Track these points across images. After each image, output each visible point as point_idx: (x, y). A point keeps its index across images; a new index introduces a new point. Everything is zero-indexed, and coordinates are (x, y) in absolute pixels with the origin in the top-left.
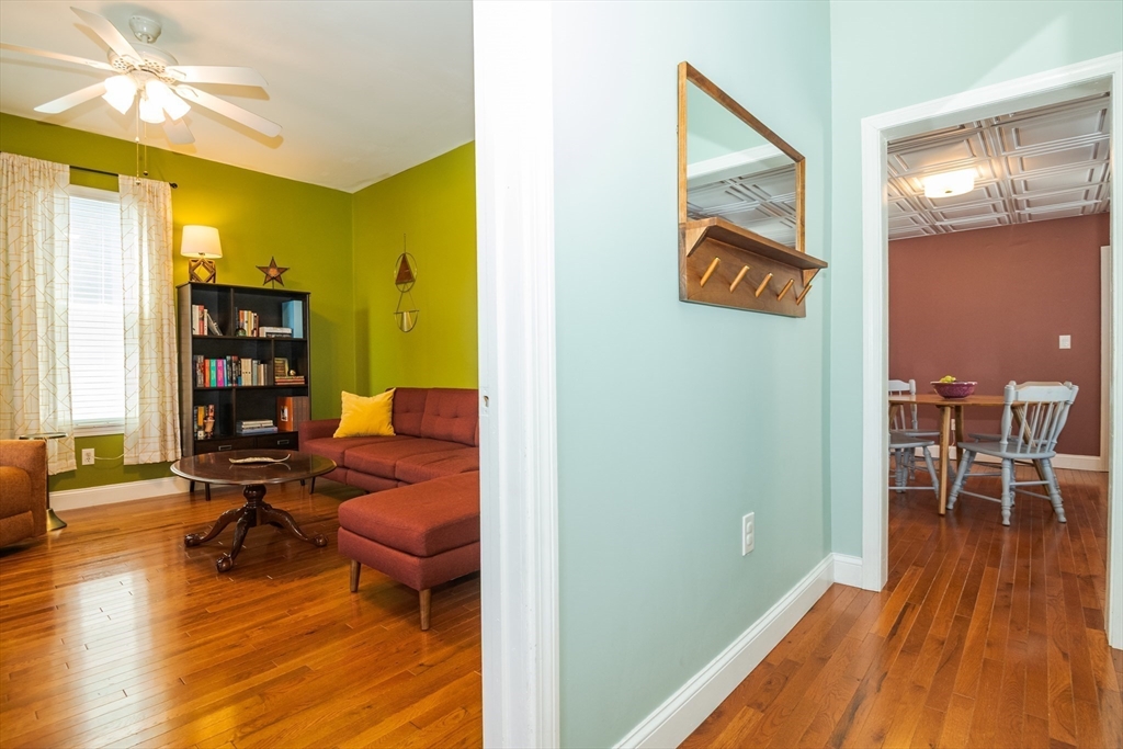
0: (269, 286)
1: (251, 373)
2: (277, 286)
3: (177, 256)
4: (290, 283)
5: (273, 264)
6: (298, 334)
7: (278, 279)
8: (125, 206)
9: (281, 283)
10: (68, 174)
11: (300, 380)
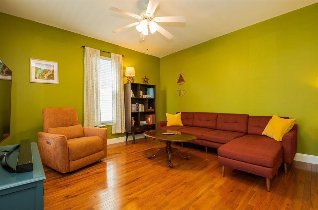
0: (145, 83)
1: (141, 108)
2: (147, 84)
3: (124, 76)
4: (150, 83)
5: (146, 78)
6: (152, 97)
7: (147, 82)
8: (112, 62)
9: (147, 83)
10: (100, 53)
11: (153, 110)
